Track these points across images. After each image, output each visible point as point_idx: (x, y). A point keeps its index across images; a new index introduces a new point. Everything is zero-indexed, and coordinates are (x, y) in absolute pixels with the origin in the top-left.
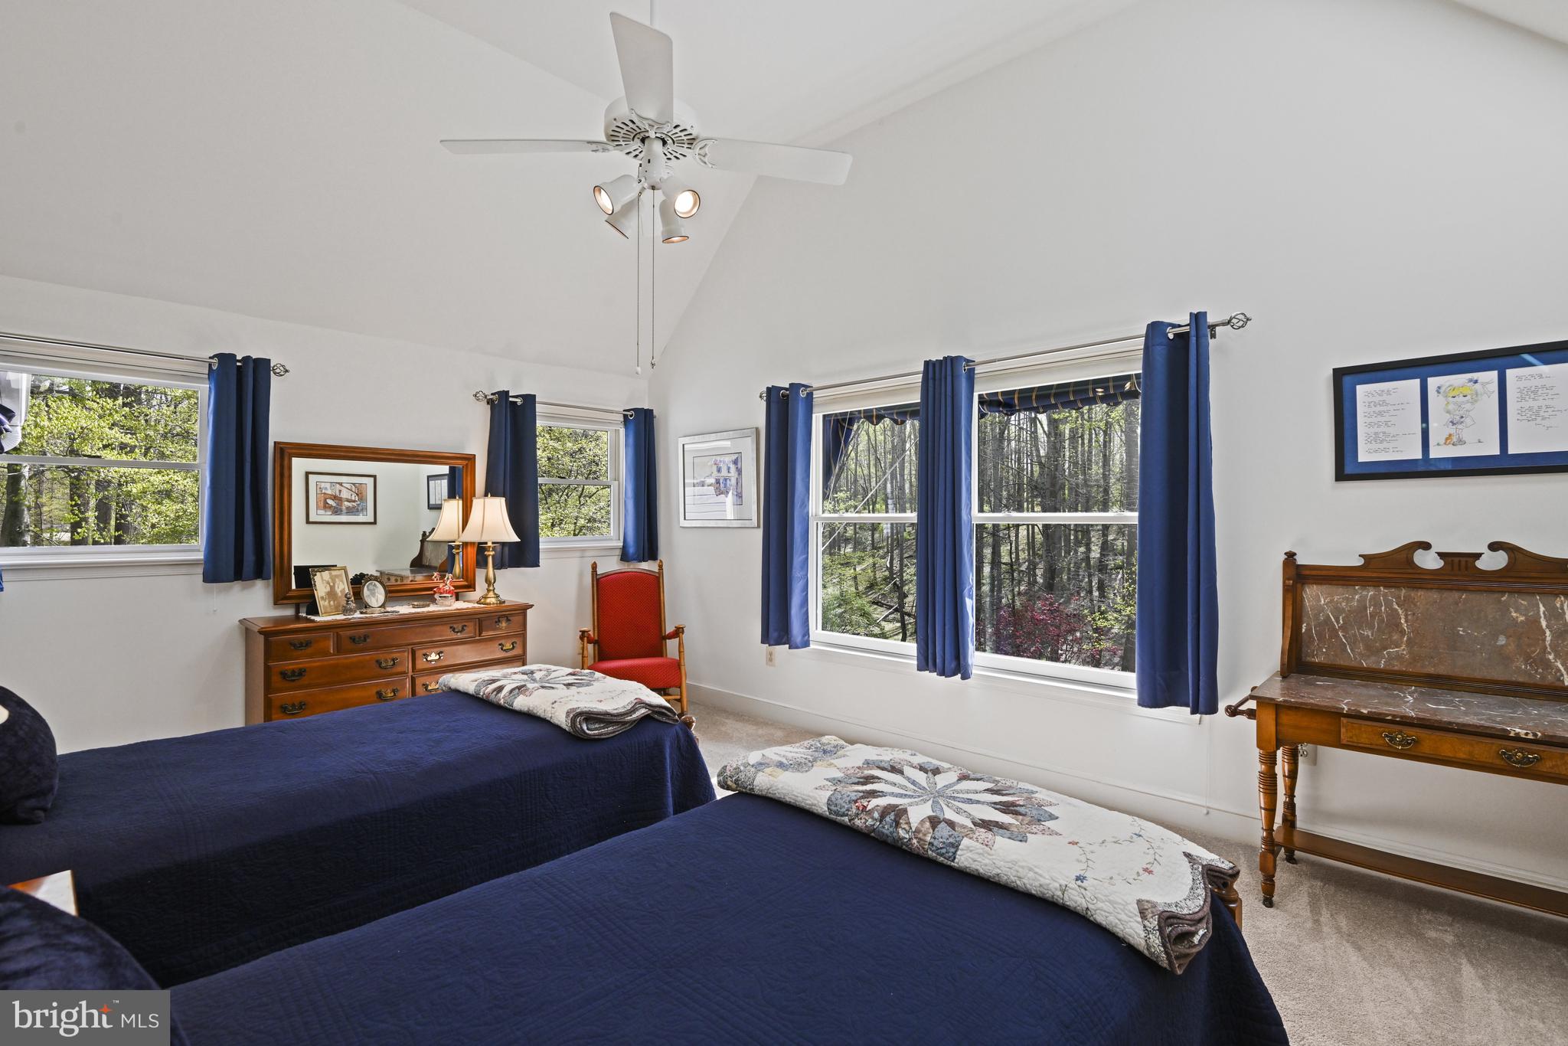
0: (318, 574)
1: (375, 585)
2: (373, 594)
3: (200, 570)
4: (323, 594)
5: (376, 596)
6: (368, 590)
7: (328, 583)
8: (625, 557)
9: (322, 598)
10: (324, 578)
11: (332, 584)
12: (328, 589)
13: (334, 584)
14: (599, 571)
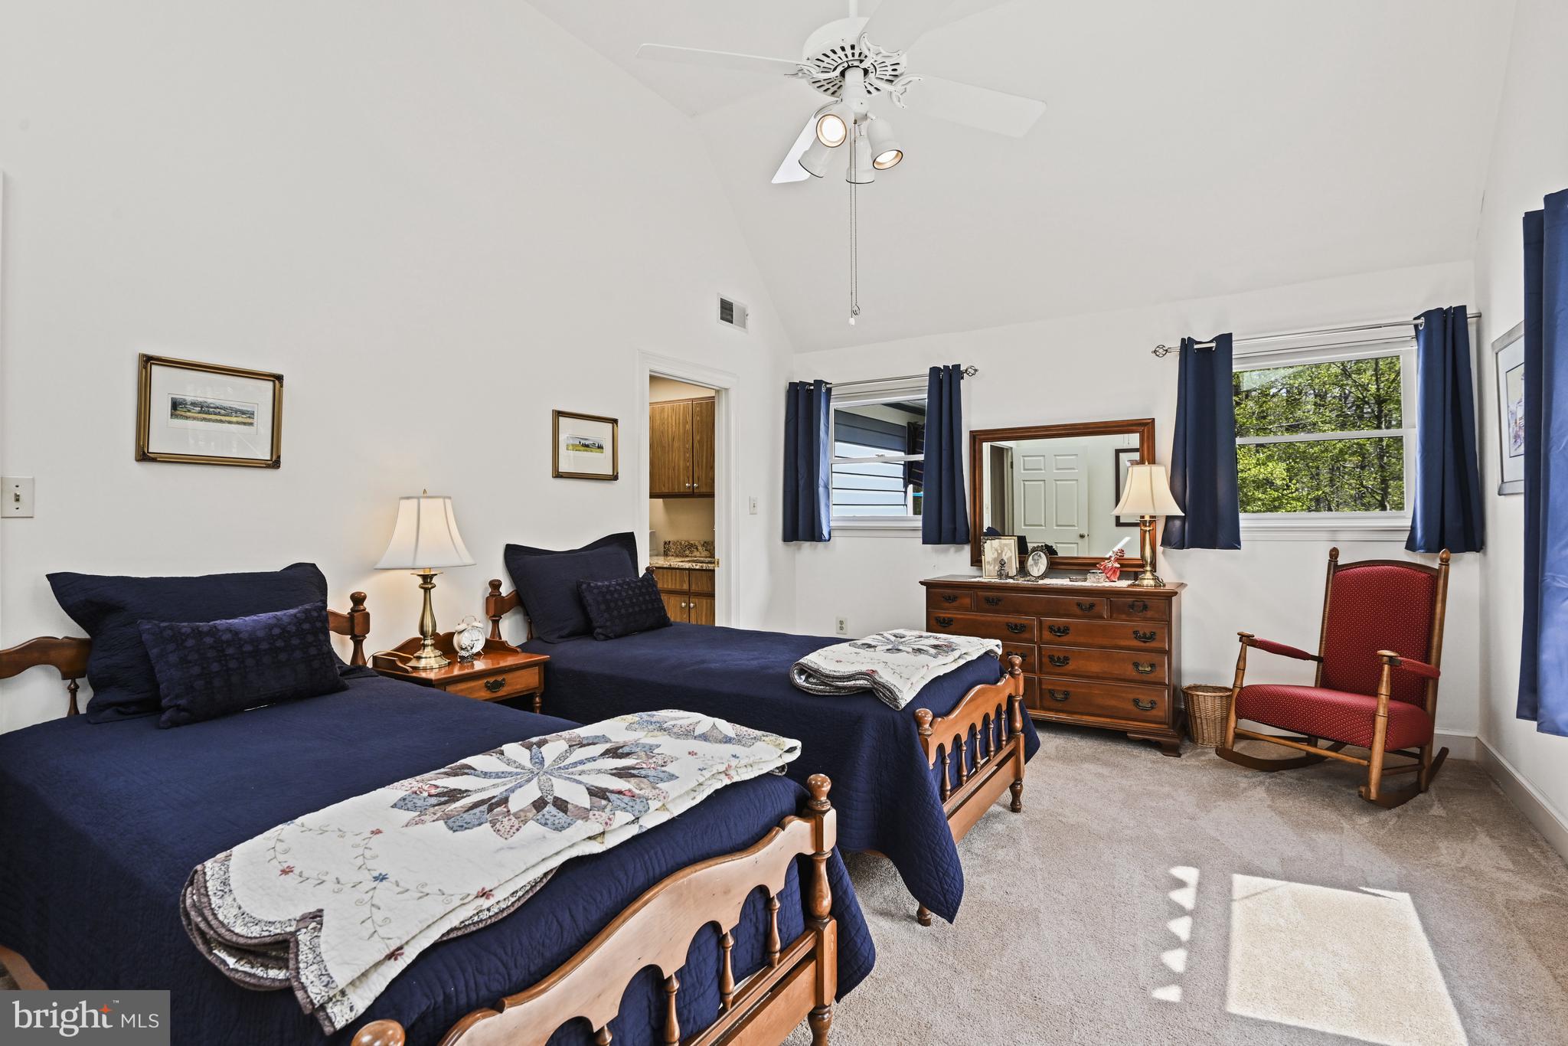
0: (988, 541)
1: (1040, 556)
2: (1036, 564)
3: (920, 534)
4: (990, 560)
5: (1038, 566)
6: (1033, 559)
7: (997, 550)
8: (1411, 545)
9: (989, 562)
10: (994, 546)
11: (1000, 552)
12: (996, 555)
13: (1002, 552)
14: (1342, 561)
